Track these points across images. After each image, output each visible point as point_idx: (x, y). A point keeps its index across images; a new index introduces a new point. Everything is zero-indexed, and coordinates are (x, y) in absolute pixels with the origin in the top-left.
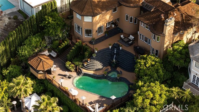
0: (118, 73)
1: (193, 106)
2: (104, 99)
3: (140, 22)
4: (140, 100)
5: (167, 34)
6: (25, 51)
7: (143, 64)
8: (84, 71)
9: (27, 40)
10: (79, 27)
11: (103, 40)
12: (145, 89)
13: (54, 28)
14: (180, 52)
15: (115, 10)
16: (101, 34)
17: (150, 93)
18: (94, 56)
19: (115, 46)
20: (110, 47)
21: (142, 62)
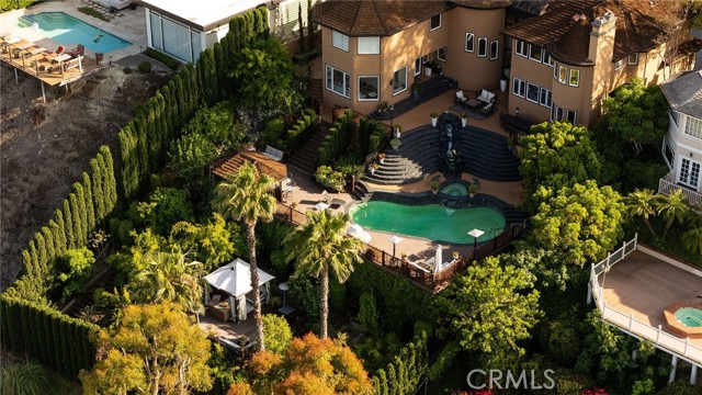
0: (466, 184)
3: (515, 43)
4: (554, 225)
5: (598, 60)
6: (194, 149)
7: (543, 142)
8: (372, 187)
9: (197, 120)
12: (562, 199)
13: (272, 82)
15: (435, 22)
16: (401, 93)
17: (578, 206)
18: (395, 144)
19: (448, 120)
20: (434, 122)
21: (541, 138)
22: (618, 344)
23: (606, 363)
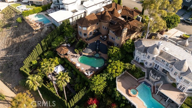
0: (99, 55)
1: (137, 73)
2: (93, 68)
3: (110, 30)
4: (110, 70)
5: (123, 36)
8: (83, 54)
10: (80, 32)
11: (92, 38)
12: (113, 64)
14: (130, 45)
15: (98, 24)
16: (91, 36)
17: (115, 66)
18: (88, 46)
19: (98, 41)
20: (96, 42)
21: (111, 50)
22: (119, 96)
23: (116, 99)
